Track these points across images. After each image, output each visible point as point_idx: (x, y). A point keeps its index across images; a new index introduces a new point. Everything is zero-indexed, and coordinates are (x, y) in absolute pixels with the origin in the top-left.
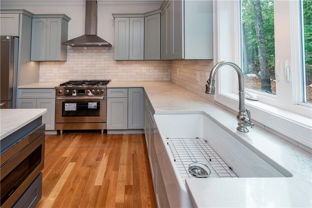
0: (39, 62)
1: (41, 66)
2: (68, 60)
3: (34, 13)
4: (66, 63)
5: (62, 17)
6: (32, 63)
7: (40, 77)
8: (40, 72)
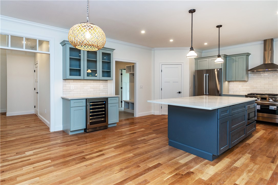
0: (229, 81)
1: (230, 84)
2: (249, 80)
3: (228, 55)
4: (247, 82)
5: (246, 54)
6: (227, 82)
7: (230, 90)
8: (230, 87)
